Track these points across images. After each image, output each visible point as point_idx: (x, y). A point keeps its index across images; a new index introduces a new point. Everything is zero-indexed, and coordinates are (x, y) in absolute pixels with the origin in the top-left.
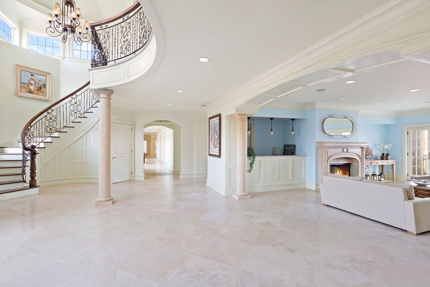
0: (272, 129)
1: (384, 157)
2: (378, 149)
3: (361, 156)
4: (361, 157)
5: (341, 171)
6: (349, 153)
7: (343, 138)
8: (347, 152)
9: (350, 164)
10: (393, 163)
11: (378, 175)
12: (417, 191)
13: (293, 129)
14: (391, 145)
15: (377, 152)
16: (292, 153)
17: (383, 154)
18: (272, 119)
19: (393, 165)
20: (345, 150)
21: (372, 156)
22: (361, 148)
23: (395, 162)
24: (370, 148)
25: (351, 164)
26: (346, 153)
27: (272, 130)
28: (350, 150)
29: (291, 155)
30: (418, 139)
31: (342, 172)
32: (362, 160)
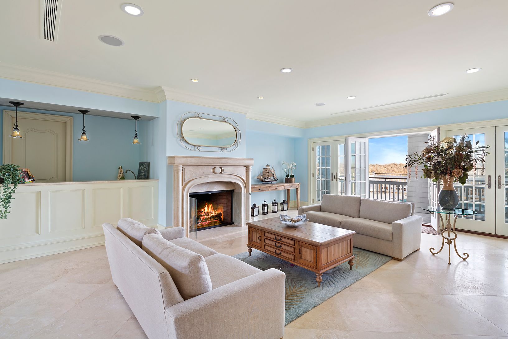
0: (84, 130)
1: (289, 179)
2: (283, 169)
3: (245, 178)
4: (245, 180)
5: (210, 206)
6: (226, 176)
7: (220, 151)
8: (221, 173)
9: (233, 190)
10: (297, 186)
11: (281, 204)
12: (281, 239)
13: (136, 134)
14: (295, 164)
15: (280, 174)
16: (145, 175)
17: (288, 176)
18: (84, 112)
19: (297, 189)
20: (218, 170)
21: (274, 178)
22: (245, 166)
23: (299, 185)
24: (271, 168)
25: (235, 191)
26: (221, 175)
27: (84, 133)
28: (226, 170)
29: (144, 178)
30: (322, 156)
31: (212, 207)
32: (247, 185)
